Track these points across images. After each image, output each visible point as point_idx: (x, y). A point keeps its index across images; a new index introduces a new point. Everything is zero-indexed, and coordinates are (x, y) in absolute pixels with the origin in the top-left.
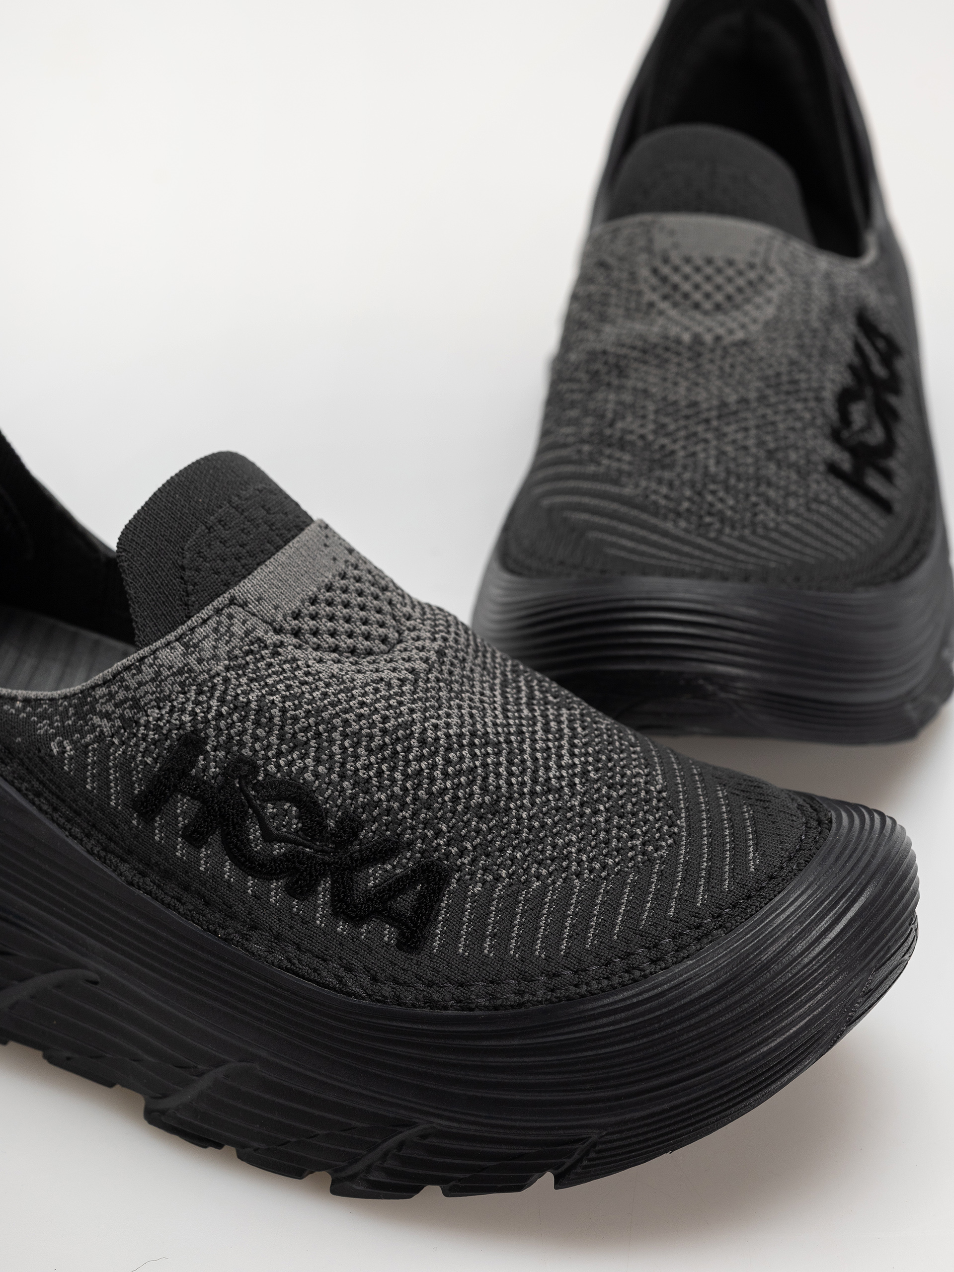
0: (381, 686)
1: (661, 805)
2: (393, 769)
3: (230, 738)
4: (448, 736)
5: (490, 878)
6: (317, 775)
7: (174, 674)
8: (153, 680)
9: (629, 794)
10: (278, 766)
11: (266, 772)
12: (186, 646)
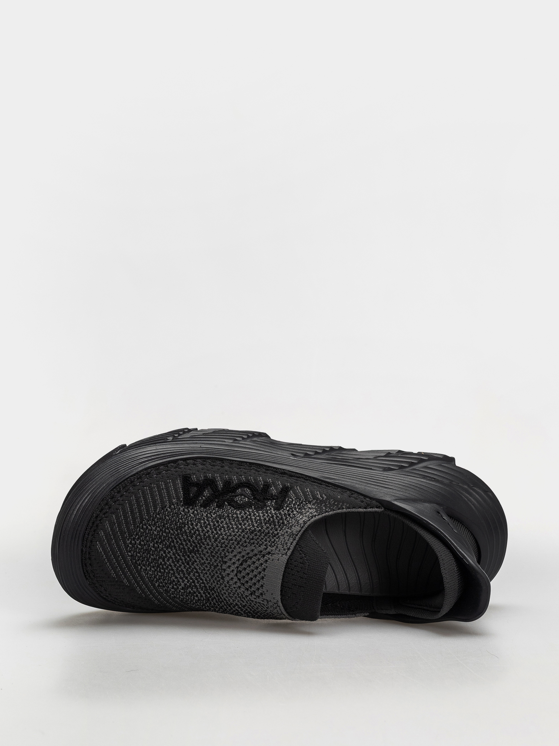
0: (230, 550)
2: (214, 525)
3: (267, 513)
4: (204, 544)
5: (172, 506)
6: (236, 514)
7: (293, 525)
8: (299, 520)
10: (249, 511)
11: (252, 509)
12: (293, 534)
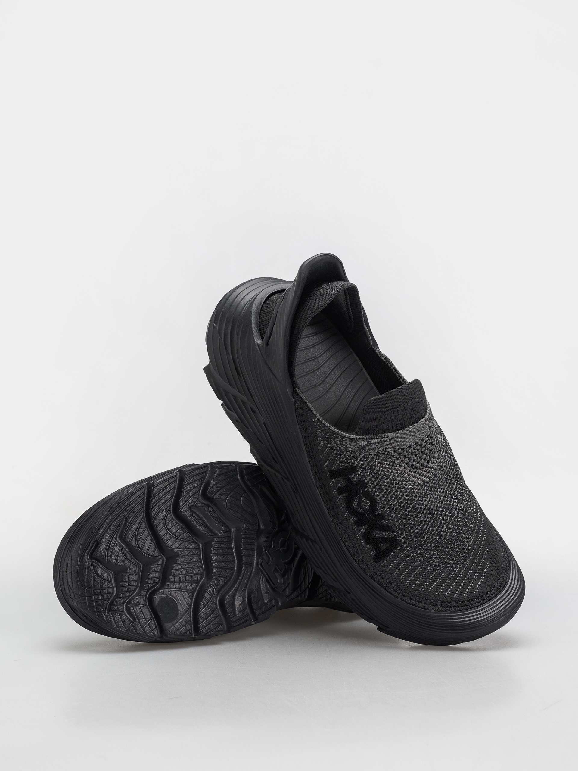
0: (412, 484)
1: (466, 551)
2: (401, 510)
3: (364, 475)
4: (421, 508)
5: (407, 554)
6: (380, 499)
7: (360, 448)
8: (353, 446)
9: (460, 545)
10: (372, 490)
11: (368, 490)
12: (368, 442)
